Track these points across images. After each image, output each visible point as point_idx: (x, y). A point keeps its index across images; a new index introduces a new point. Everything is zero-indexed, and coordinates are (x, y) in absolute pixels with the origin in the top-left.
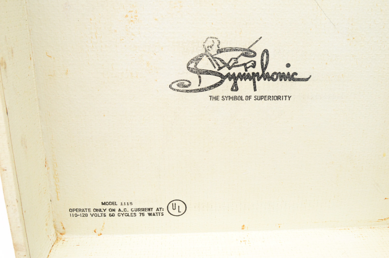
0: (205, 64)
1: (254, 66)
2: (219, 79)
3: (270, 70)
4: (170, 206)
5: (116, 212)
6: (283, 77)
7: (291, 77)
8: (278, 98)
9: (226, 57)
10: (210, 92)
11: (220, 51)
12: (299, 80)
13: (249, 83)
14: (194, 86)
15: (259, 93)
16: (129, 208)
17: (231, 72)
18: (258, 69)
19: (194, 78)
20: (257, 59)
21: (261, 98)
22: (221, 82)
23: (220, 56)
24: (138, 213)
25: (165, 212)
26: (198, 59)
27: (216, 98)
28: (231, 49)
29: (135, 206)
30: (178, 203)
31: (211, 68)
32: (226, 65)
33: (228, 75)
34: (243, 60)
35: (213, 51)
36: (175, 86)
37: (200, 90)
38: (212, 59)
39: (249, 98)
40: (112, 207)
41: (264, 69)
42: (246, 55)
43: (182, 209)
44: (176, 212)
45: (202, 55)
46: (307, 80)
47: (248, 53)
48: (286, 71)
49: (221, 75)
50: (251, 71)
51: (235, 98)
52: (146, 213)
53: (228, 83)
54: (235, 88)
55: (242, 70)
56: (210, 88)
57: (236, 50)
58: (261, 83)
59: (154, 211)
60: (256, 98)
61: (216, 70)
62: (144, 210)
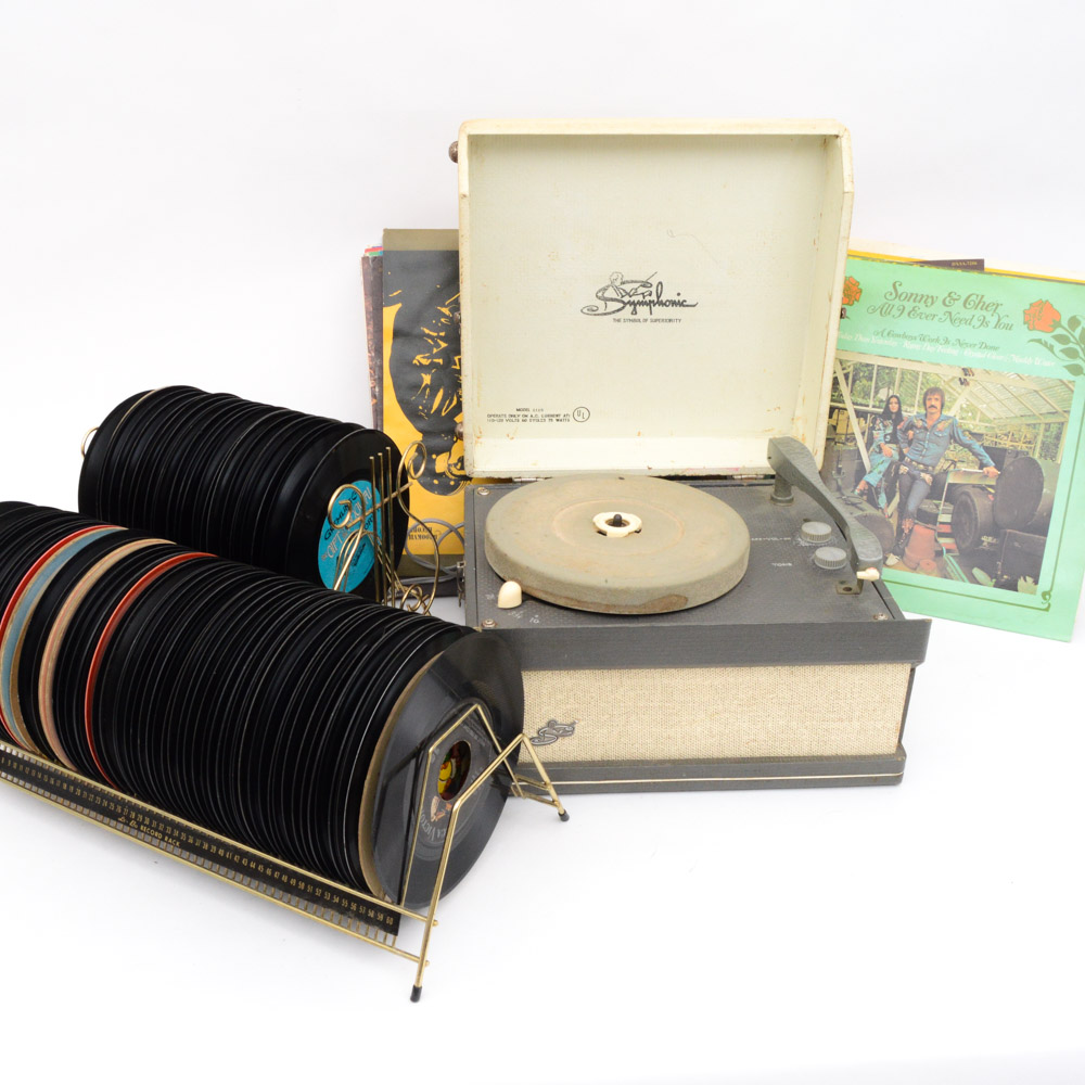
0: (610, 293)
1: (650, 295)
2: (622, 305)
3: (663, 298)
4: (576, 413)
5: (528, 419)
6: (674, 303)
7: (681, 304)
8: (670, 320)
9: (628, 287)
10: (613, 316)
11: (623, 283)
12: (687, 306)
13: (646, 308)
14: (601, 311)
15: (654, 317)
16: (540, 414)
17: (632, 299)
18: (654, 298)
19: (601, 304)
20: (653, 289)
21: (656, 321)
22: (623, 308)
23: (623, 287)
24: (547, 419)
25: (571, 418)
26: (605, 289)
27: (619, 321)
28: (632, 282)
29: (544, 413)
30: (583, 410)
31: (615, 296)
32: (628, 294)
33: (629, 302)
34: (642, 290)
35: (618, 283)
36: (585, 310)
37: (605, 314)
38: (617, 289)
39: (646, 320)
40: (526, 413)
41: (658, 297)
42: (644, 286)
43: (586, 416)
44: (580, 419)
45: (608, 286)
46: (694, 306)
47: (645, 284)
48: (676, 299)
49: (623, 302)
50: (648, 299)
51: (634, 321)
52: (554, 419)
53: (629, 309)
54: (634, 312)
55: (640, 298)
56: (614, 312)
57: (636, 282)
58: (656, 309)
59: (561, 417)
60: (652, 321)
61: (619, 298)
62: (552, 416)
